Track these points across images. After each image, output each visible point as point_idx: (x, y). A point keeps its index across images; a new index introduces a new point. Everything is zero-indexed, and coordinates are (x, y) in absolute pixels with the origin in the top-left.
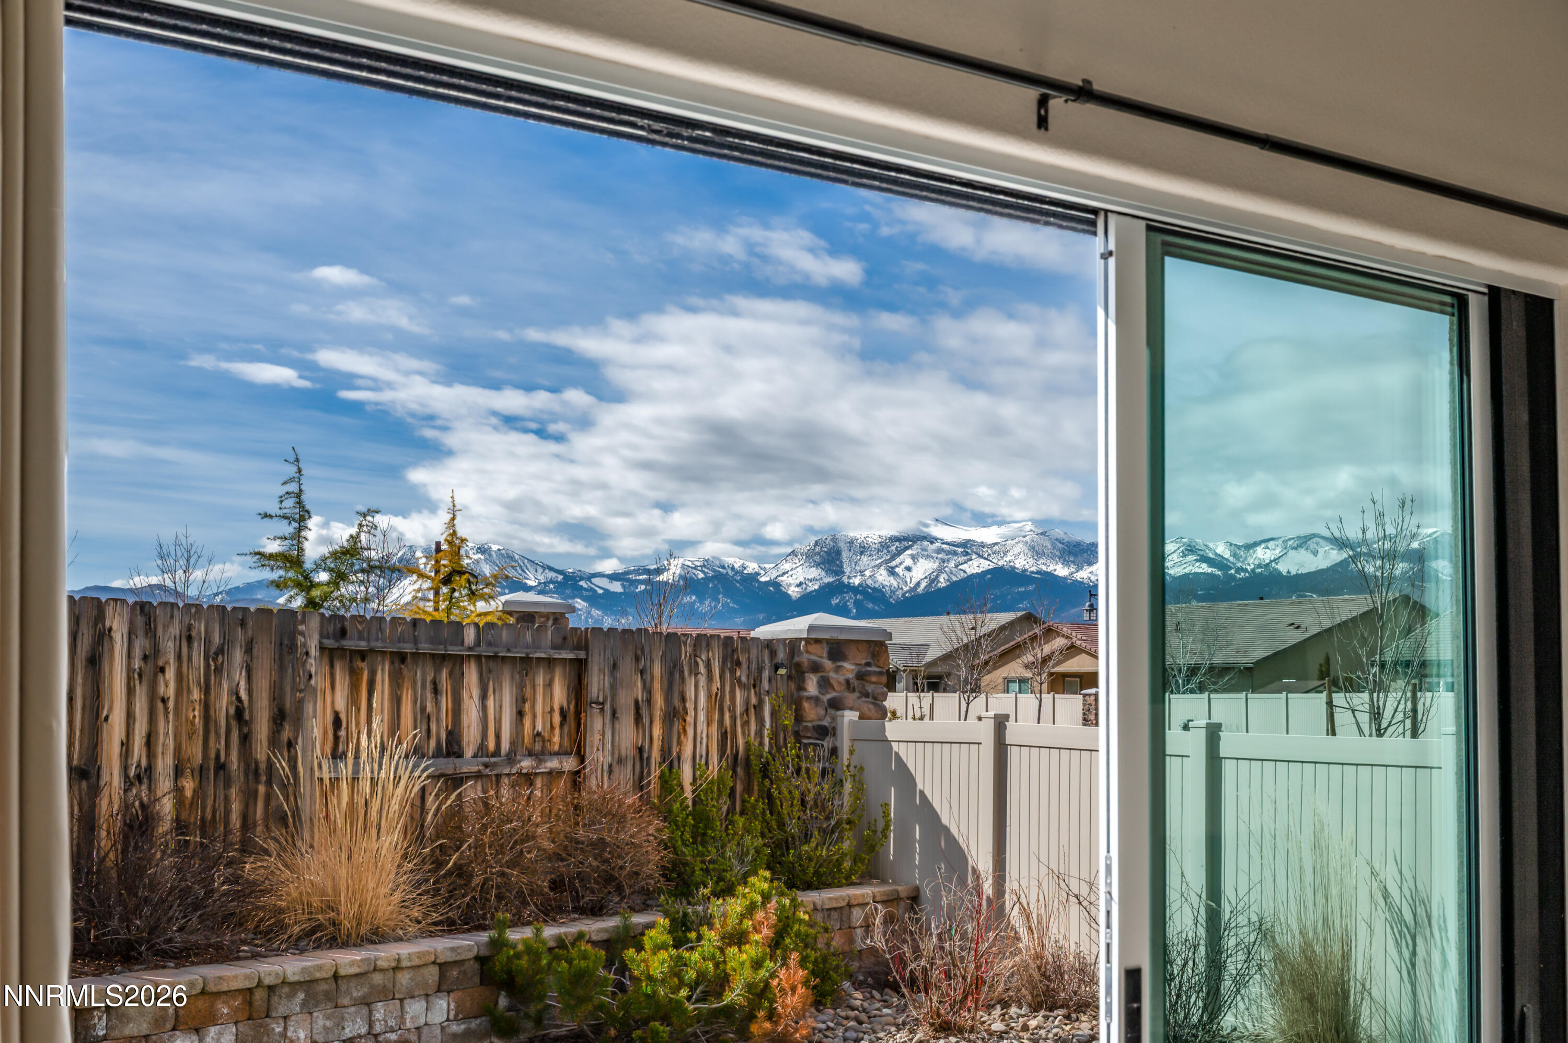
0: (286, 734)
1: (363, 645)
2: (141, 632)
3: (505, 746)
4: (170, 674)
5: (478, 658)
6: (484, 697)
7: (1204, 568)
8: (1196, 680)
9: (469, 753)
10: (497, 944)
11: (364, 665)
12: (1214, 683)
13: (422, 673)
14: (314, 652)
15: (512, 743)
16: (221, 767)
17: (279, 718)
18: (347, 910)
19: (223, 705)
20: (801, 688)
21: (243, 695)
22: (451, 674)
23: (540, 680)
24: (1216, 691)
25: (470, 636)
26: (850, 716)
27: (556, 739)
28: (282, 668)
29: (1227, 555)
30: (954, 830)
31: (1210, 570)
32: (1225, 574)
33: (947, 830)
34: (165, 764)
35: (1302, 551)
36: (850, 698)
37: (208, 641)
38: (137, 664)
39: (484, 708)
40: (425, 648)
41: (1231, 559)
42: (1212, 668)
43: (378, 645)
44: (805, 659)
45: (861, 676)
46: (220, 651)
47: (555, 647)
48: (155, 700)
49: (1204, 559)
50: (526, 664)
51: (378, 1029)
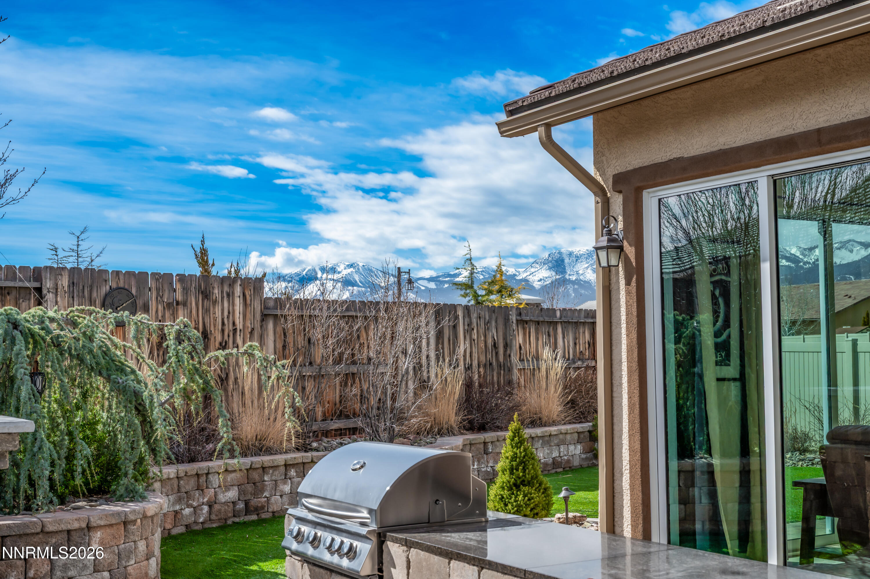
0: (508, 352)
1: (528, 318)
2: (467, 316)
3: (571, 356)
4: (475, 331)
5: (561, 322)
6: (564, 338)
11: (527, 326)
13: (544, 329)
14: (514, 322)
15: (574, 355)
16: (491, 364)
17: (506, 346)
18: (545, 413)
19: (490, 342)
21: (496, 338)
22: (553, 329)
23: (581, 331)
25: (558, 314)
27: (587, 354)
28: (506, 328)
34: (475, 363)
37: (485, 319)
38: (466, 327)
39: (564, 342)
40: (545, 319)
43: (532, 318)
46: (488, 322)
47: (585, 317)
48: (472, 340)
50: (577, 324)
51: (562, 454)
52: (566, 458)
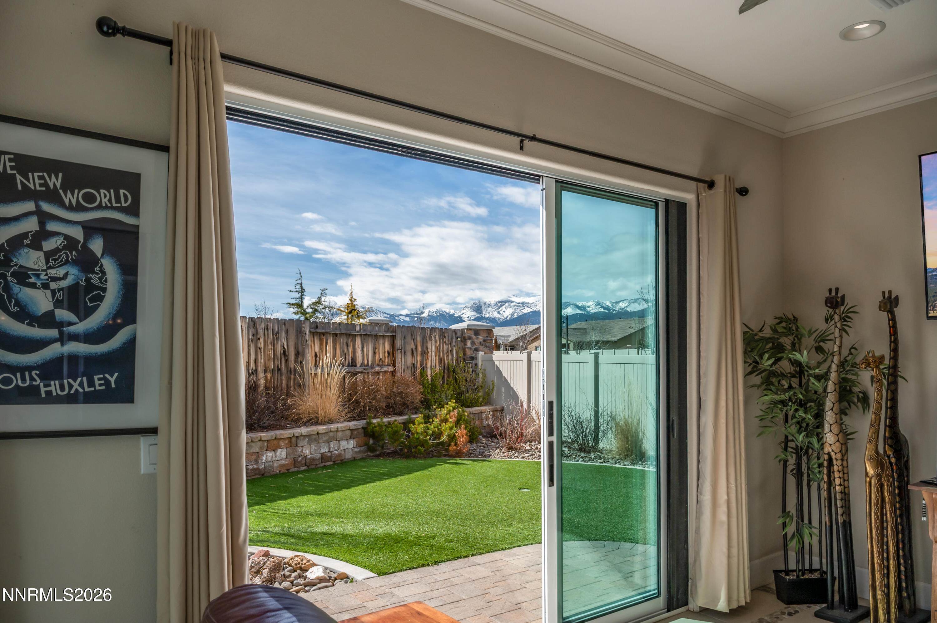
0: (300, 359)
1: (323, 331)
2: (251, 327)
3: (370, 363)
4: (262, 340)
5: (361, 335)
6: (363, 348)
7: (602, 310)
8: (598, 345)
9: (358, 365)
10: (369, 424)
11: (324, 337)
12: (604, 347)
13: (343, 340)
14: (308, 333)
15: (373, 362)
16: (279, 370)
17: (297, 354)
18: (321, 414)
19: (279, 350)
20: (465, 344)
21: (286, 347)
22: (352, 340)
23: (381, 342)
24: (605, 349)
25: (358, 328)
26: (481, 353)
27: (386, 361)
28: (298, 338)
29: (610, 305)
30: (515, 389)
31: (604, 311)
32: (609, 312)
33: (512, 388)
34: (261, 369)
35: (635, 304)
36: (481, 348)
37: (273, 330)
38: (251, 337)
39: (363, 351)
40: (344, 332)
41: (611, 307)
42: (603, 342)
43: (328, 331)
44: (466, 335)
45: (484, 341)
46: (277, 333)
47: (385, 332)
48: (257, 349)
49: (602, 307)
50: (376, 337)
51: (332, 450)
52: (337, 452)
